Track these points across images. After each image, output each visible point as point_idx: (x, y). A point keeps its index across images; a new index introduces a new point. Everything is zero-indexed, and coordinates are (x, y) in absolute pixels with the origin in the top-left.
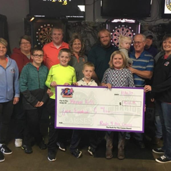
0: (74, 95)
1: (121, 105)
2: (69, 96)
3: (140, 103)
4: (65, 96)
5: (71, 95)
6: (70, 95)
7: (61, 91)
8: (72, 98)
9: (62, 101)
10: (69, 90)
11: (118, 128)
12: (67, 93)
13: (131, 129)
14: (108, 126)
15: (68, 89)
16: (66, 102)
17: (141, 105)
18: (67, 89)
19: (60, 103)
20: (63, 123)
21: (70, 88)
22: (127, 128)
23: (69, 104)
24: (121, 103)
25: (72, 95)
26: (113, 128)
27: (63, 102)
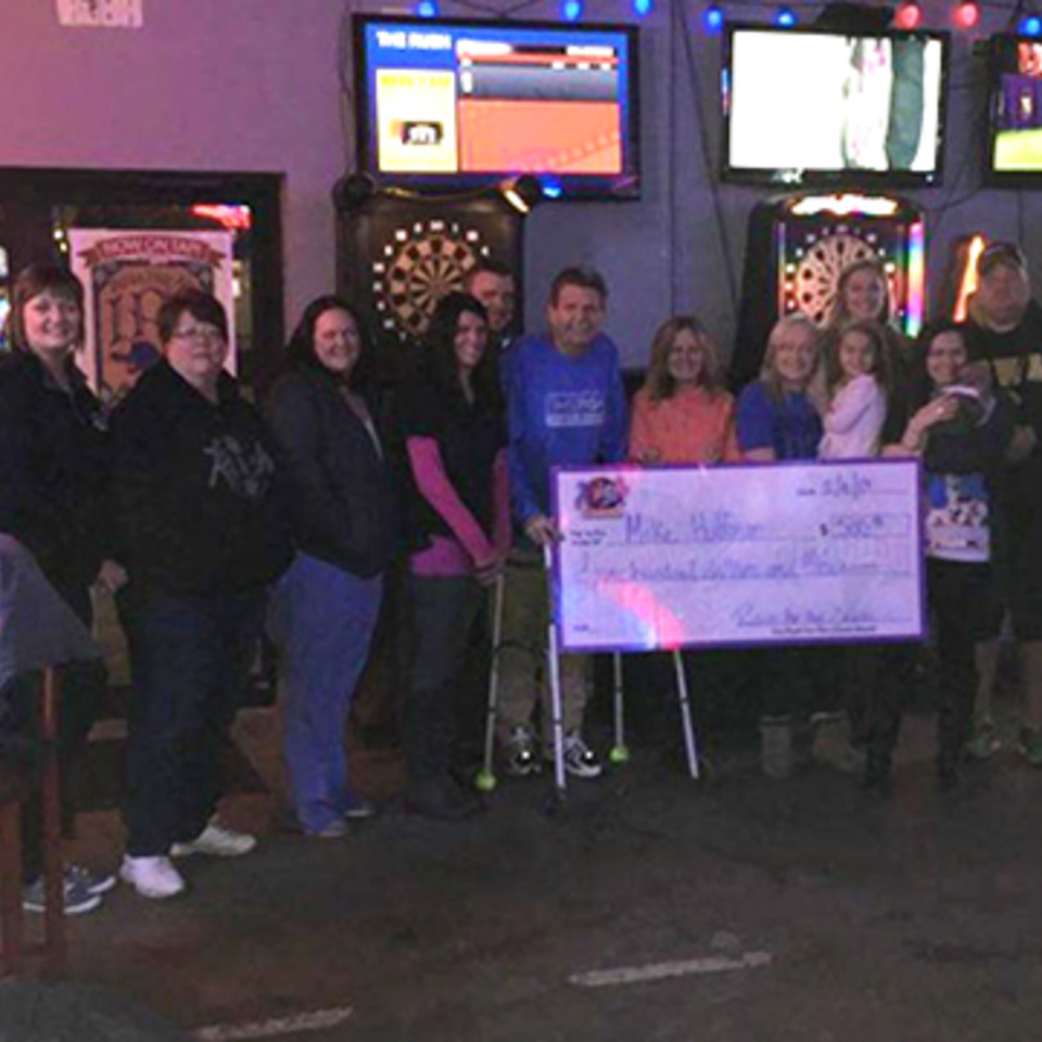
0: (630, 505)
1: (829, 534)
2: (612, 511)
3: (904, 520)
4: (595, 512)
5: (619, 507)
6: (612, 505)
7: (575, 493)
8: (620, 516)
9: (578, 534)
10: (609, 488)
11: (822, 630)
12: (602, 499)
13: (872, 629)
14: (781, 627)
15: (606, 482)
16: (597, 537)
17: (908, 527)
18: (601, 485)
19: (574, 543)
20: (592, 625)
21: (611, 475)
22: (859, 629)
23: (610, 544)
24: (829, 527)
25: (624, 505)
26: (798, 631)
27: (585, 537)
